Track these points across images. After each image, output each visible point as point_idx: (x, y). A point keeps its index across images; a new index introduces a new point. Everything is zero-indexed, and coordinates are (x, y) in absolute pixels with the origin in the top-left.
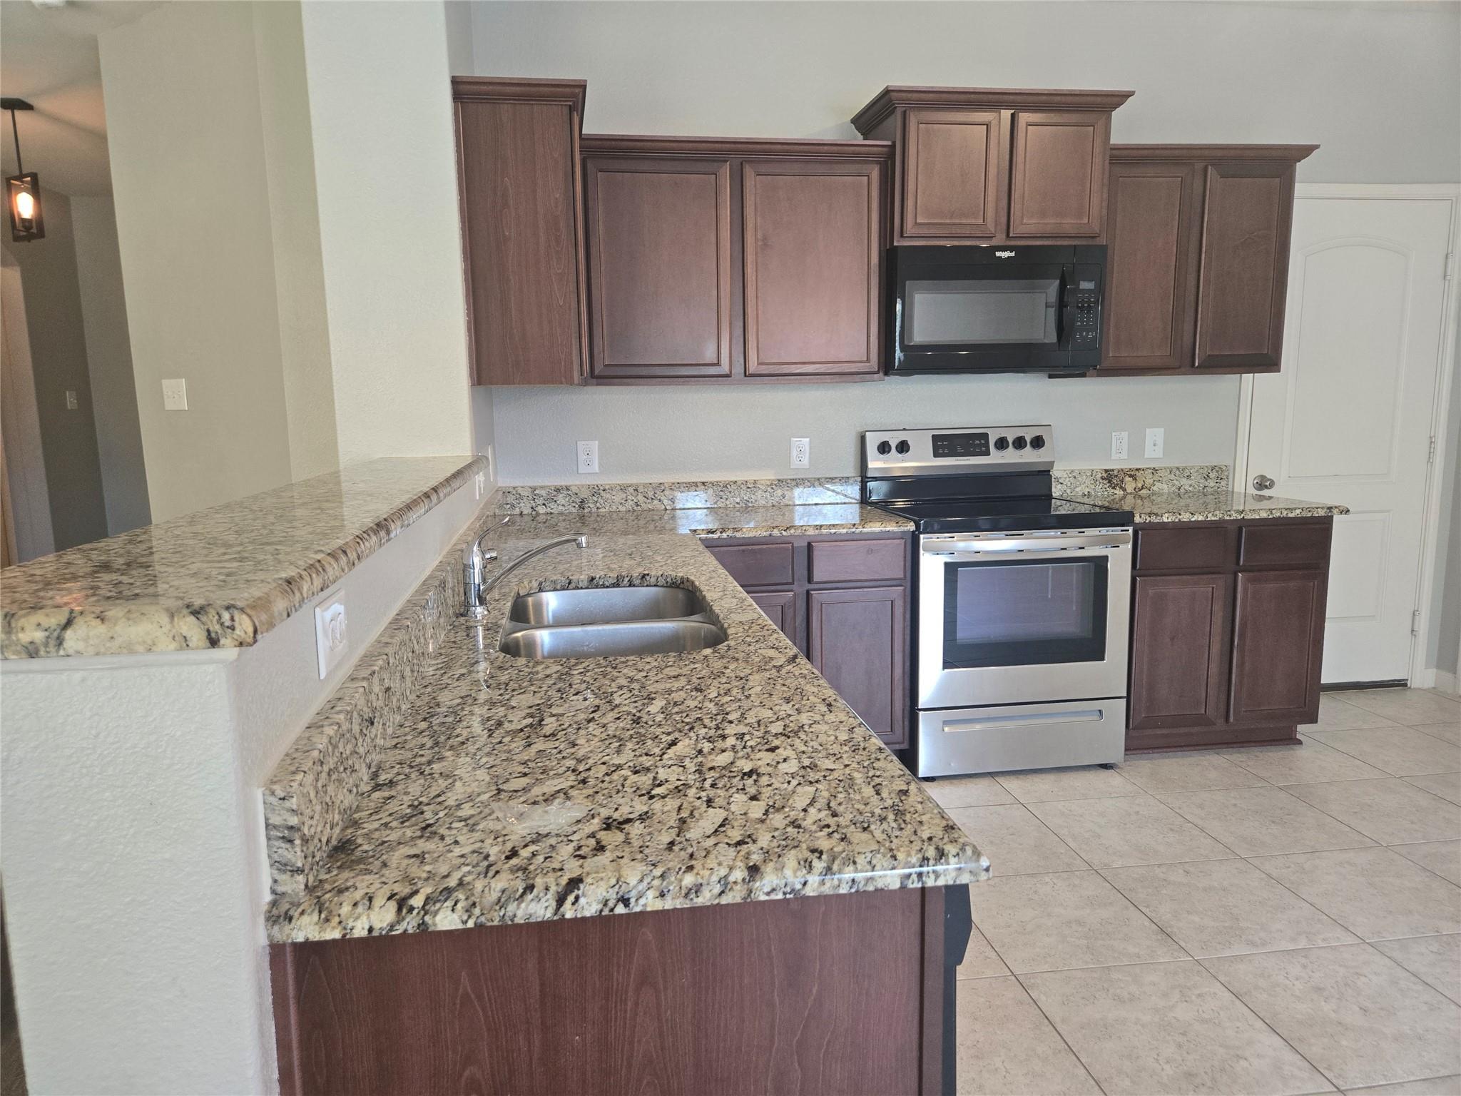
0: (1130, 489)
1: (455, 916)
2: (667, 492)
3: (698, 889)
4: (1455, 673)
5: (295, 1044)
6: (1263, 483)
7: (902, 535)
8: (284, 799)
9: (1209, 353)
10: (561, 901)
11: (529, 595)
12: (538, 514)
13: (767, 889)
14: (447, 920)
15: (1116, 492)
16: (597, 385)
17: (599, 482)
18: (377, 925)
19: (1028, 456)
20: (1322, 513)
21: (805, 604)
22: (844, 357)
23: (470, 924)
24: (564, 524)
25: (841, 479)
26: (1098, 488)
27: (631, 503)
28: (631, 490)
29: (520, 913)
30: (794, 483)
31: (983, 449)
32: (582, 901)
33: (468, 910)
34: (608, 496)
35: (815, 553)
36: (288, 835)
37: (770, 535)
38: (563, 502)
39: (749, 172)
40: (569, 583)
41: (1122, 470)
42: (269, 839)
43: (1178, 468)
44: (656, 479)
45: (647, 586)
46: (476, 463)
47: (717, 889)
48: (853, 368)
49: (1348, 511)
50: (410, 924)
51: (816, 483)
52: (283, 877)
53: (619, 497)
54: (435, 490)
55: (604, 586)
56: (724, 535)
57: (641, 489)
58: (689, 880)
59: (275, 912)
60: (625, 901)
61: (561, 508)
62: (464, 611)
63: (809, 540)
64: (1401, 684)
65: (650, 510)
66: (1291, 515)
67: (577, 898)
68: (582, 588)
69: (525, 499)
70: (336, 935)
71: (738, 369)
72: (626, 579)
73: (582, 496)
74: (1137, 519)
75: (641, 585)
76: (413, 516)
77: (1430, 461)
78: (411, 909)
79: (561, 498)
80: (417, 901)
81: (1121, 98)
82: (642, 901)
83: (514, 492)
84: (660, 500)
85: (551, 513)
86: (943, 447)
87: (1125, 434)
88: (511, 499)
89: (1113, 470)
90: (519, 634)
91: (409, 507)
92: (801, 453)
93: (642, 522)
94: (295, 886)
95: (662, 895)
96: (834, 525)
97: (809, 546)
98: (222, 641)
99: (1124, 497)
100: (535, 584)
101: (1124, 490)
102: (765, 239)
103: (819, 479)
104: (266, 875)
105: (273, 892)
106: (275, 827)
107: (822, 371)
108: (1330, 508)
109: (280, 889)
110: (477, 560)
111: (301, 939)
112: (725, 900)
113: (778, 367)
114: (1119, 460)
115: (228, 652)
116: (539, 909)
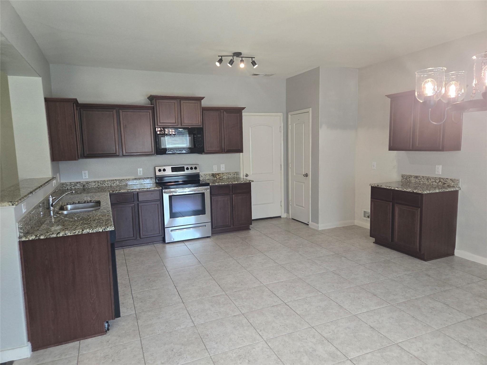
0: (218, 177)
1: (43, 237)
2: (106, 182)
3: (75, 233)
4: (289, 214)
5: (22, 254)
6: (247, 176)
7: (159, 190)
8: (20, 224)
9: (228, 149)
10: (57, 234)
11: (64, 206)
12: (72, 189)
13: (84, 232)
14: (42, 237)
15: (215, 178)
16: (85, 158)
17: (88, 181)
18: (33, 238)
19: (194, 171)
20: (248, 182)
21: (137, 206)
22: (146, 151)
23: (45, 238)
24: (79, 191)
25: (150, 178)
26: (211, 178)
27: (97, 185)
28: (97, 182)
29: (52, 236)
30: (139, 179)
31: (183, 170)
32: (60, 234)
33: (45, 236)
34: (91, 184)
35: (139, 195)
36: (21, 228)
37: (128, 191)
38: (79, 186)
39: (121, 111)
40: (74, 203)
41: (216, 173)
42: (19, 229)
43: (228, 173)
44: (103, 179)
45: (91, 203)
46: (53, 178)
47: (78, 232)
48: (149, 153)
49: (253, 181)
50: (37, 238)
51: (144, 179)
52: (20, 234)
53: (94, 184)
54: (41, 186)
55: (82, 203)
56: (117, 192)
57: (99, 182)
58: (74, 232)
59: (20, 237)
60: (66, 234)
61: (78, 187)
62: (49, 208)
63: (137, 192)
64: (280, 217)
65: (102, 187)
66: (242, 182)
67: (59, 234)
68: (77, 204)
69: (68, 185)
70: (28, 239)
71: (121, 154)
72: (87, 202)
73: (84, 184)
74: (210, 184)
75: (90, 203)
76: (37, 191)
77: (281, 170)
78: (37, 236)
79: (78, 185)
80: (38, 235)
81: (203, 98)
82: (68, 234)
83: (66, 184)
84: (104, 184)
85: (76, 189)
86: (174, 170)
87: (216, 166)
88: (64, 186)
89: (214, 174)
90: (60, 212)
91: (36, 189)
92: (140, 171)
93: (100, 190)
94: (22, 234)
95: (71, 233)
96: (143, 189)
97: (138, 193)
98: (14, 205)
99: (217, 179)
100: (66, 204)
101: (217, 178)
102: (125, 125)
103: (145, 178)
104: (18, 233)
105: (19, 235)
106: (19, 228)
107: (141, 154)
108: (250, 181)
109: (20, 235)
110: (51, 199)
111: (23, 240)
112: (79, 234)
113: (130, 153)
114: (215, 171)
115: (14, 206)
116: (54, 236)
